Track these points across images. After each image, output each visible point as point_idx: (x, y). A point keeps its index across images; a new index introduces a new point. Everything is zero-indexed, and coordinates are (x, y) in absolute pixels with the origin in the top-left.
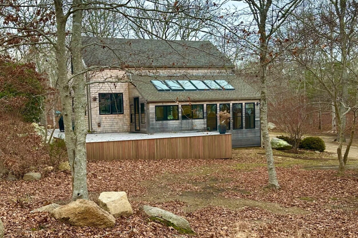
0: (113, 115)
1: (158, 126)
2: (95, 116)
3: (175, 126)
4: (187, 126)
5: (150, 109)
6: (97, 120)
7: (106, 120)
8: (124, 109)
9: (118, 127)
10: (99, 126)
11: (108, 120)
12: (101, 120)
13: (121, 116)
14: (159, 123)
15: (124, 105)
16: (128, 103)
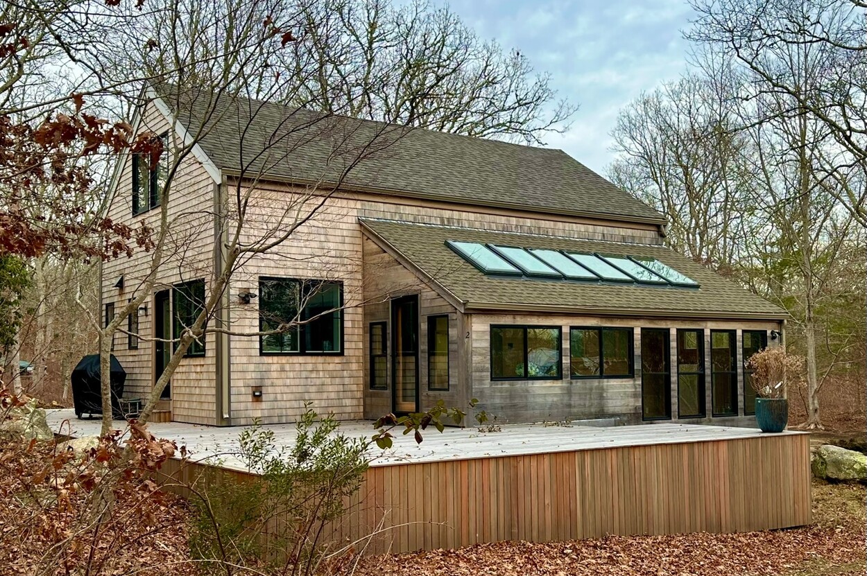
0: (309, 359)
1: (497, 401)
2: (244, 360)
3: (550, 399)
4: (587, 403)
5: (474, 336)
6: (249, 376)
7: (283, 375)
8: (346, 337)
9: (323, 403)
10: (257, 397)
11: (291, 375)
12: (265, 375)
13: (334, 363)
14: (501, 391)
15: (347, 324)
16: (360, 318)
